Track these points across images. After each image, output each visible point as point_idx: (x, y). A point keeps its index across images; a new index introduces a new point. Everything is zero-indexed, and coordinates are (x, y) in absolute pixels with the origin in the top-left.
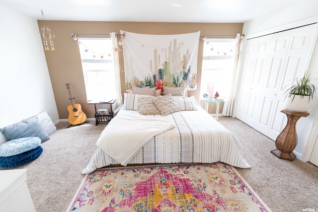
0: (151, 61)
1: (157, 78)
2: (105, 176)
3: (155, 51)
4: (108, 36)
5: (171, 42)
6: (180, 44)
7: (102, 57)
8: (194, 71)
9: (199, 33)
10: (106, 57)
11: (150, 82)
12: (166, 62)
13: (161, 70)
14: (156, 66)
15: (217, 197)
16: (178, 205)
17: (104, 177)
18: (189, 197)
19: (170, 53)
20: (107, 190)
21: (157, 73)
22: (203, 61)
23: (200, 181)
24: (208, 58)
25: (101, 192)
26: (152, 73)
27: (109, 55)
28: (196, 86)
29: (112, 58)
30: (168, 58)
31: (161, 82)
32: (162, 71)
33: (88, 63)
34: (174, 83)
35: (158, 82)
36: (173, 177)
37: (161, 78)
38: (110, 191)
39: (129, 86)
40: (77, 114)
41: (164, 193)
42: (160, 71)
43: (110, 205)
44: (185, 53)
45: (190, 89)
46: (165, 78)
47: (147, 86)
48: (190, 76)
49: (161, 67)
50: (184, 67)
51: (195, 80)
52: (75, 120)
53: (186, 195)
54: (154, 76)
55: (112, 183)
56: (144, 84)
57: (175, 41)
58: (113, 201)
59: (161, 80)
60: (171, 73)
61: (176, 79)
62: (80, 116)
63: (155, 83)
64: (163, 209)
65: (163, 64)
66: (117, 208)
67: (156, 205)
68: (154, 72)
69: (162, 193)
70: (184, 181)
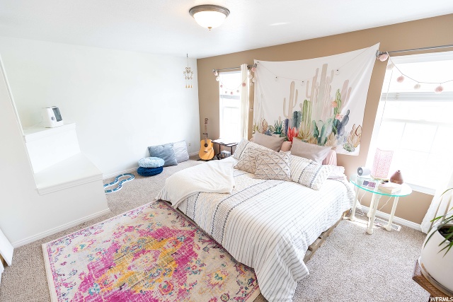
0: (285, 99)
1: (291, 124)
2: (161, 208)
3: (293, 83)
4: (238, 68)
5: (318, 70)
6: (333, 71)
7: (232, 93)
8: (356, 120)
9: (376, 47)
10: (235, 94)
11: (280, 129)
12: (306, 102)
13: (296, 113)
14: (291, 107)
15: (188, 289)
16: (157, 262)
18: (173, 266)
19: (314, 86)
20: (148, 217)
21: (291, 117)
22: (381, 103)
23: (203, 265)
24: (397, 97)
26: (285, 116)
27: (238, 91)
28: (357, 149)
29: (240, 94)
30: (309, 94)
31: (295, 131)
32: (298, 115)
33: (224, 99)
34: (316, 136)
35: (290, 130)
36: (191, 243)
37: (296, 125)
38: (148, 219)
39: (256, 130)
40: (206, 149)
41: (166, 247)
42: (296, 115)
43: (136, 226)
44: (341, 88)
45: (344, 152)
46: (302, 126)
47: (277, 133)
48: (347, 129)
49: (298, 109)
50: (337, 112)
51: (356, 138)
52: (203, 155)
53: (174, 263)
54: (287, 121)
55: (155, 215)
56: (273, 130)
57: (325, 66)
58: (140, 226)
59: (295, 129)
60: (312, 119)
61: (320, 129)
62: (209, 153)
63: (286, 131)
64: (148, 255)
65: (301, 104)
66: (135, 231)
67: (149, 249)
68: (287, 114)
69: (165, 246)
70: (192, 253)
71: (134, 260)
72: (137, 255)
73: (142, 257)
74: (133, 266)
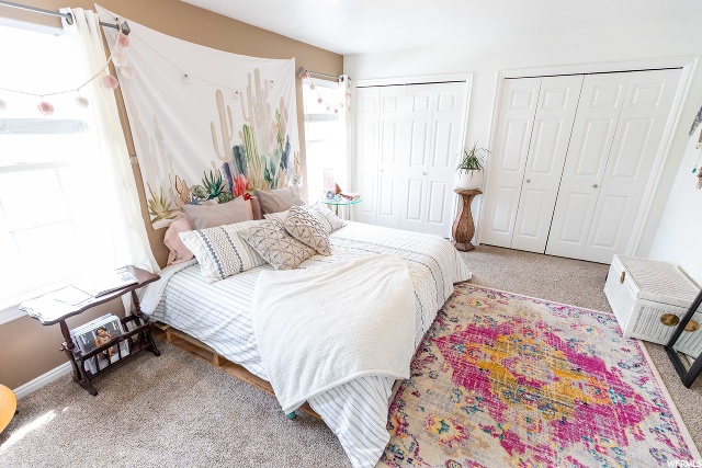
0: (212, 125)
1: (234, 170)
2: (406, 425)
3: (219, 93)
5: (249, 75)
6: (266, 82)
8: (295, 146)
9: (293, 61)
11: (218, 186)
12: (245, 127)
13: (237, 148)
14: (226, 140)
17: (408, 429)
18: (504, 339)
19: (250, 103)
20: (453, 432)
21: (231, 159)
23: (478, 317)
24: (310, 118)
25: (455, 444)
26: (221, 158)
27: (83, 102)
28: (301, 179)
30: (247, 116)
31: (245, 181)
32: (240, 151)
34: (268, 178)
35: (236, 180)
37: (242, 170)
38: (459, 428)
39: (159, 209)
41: (488, 358)
42: (237, 152)
43: (495, 435)
44: (278, 106)
46: (250, 169)
47: (212, 197)
48: (291, 158)
49: (238, 142)
50: (279, 140)
51: (299, 167)
53: (500, 340)
54: (227, 166)
55: (437, 420)
56: (205, 193)
57: (257, 71)
58: (487, 429)
59: (243, 176)
60: (259, 154)
61: (269, 167)
63: (231, 185)
64: (519, 371)
65: (240, 133)
66: (506, 427)
67: (512, 376)
68: (223, 155)
69: (488, 360)
70: (471, 329)
71: (544, 384)
72: (535, 384)
73: (529, 376)
74: (549, 377)
